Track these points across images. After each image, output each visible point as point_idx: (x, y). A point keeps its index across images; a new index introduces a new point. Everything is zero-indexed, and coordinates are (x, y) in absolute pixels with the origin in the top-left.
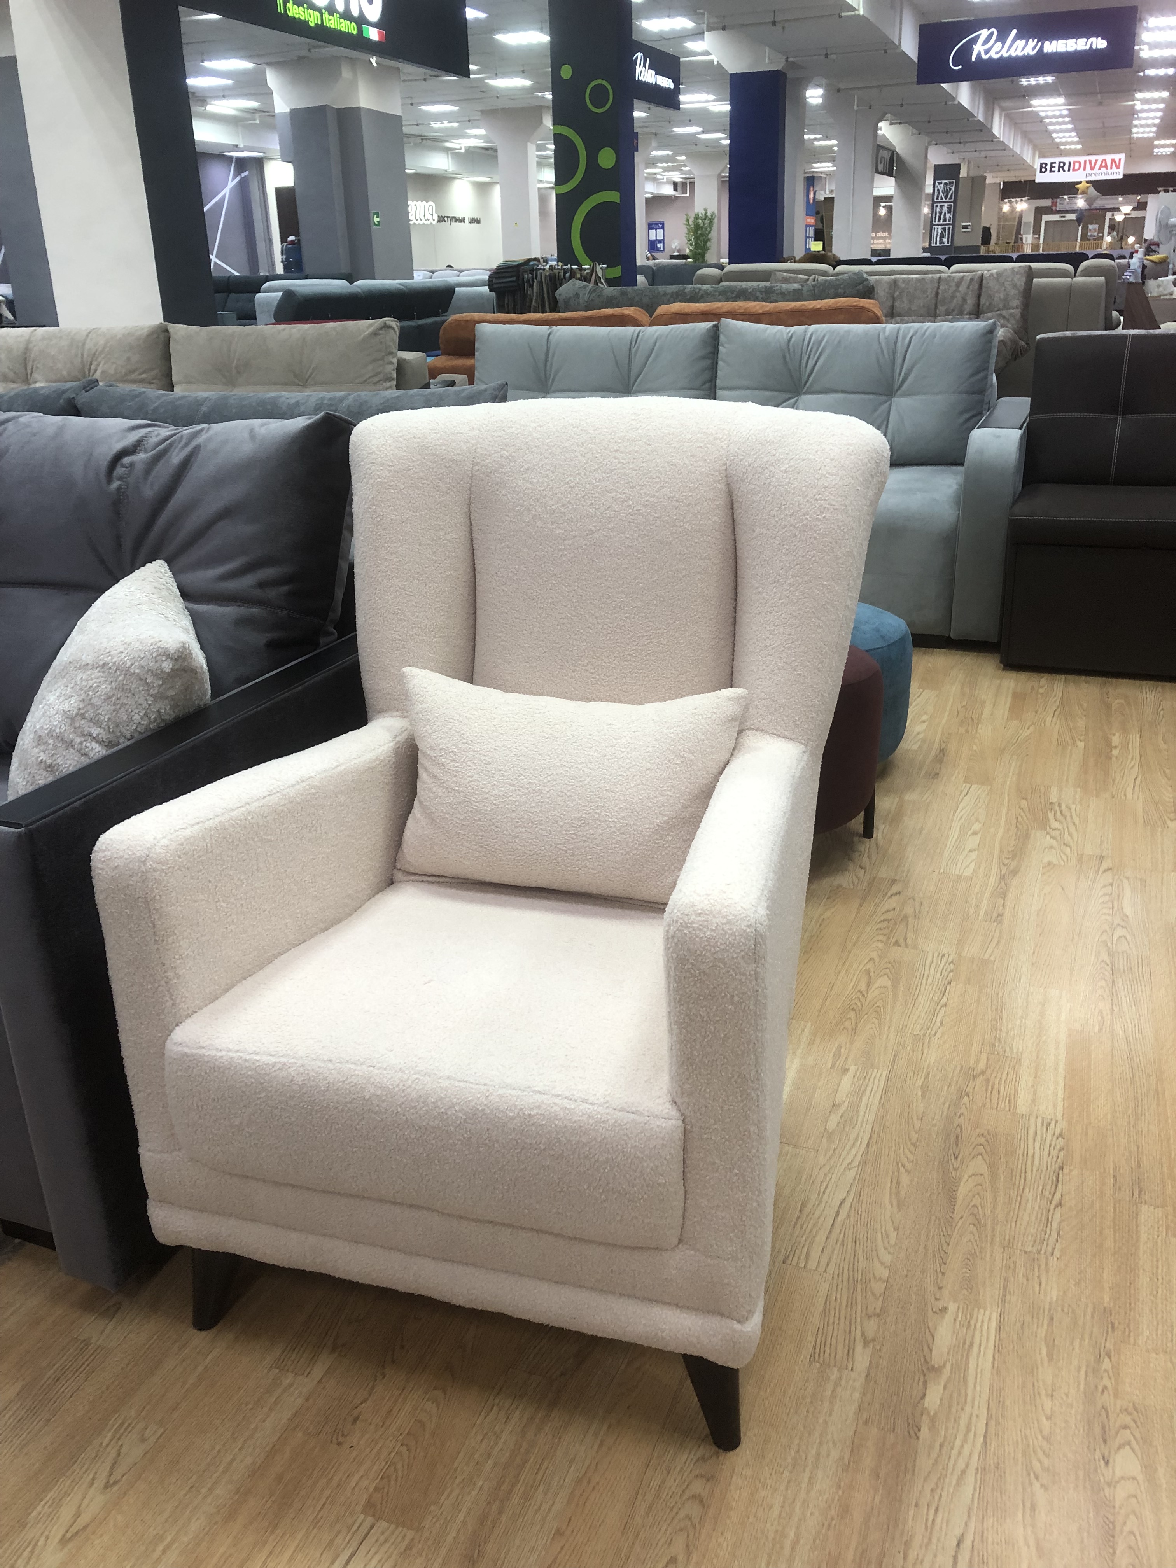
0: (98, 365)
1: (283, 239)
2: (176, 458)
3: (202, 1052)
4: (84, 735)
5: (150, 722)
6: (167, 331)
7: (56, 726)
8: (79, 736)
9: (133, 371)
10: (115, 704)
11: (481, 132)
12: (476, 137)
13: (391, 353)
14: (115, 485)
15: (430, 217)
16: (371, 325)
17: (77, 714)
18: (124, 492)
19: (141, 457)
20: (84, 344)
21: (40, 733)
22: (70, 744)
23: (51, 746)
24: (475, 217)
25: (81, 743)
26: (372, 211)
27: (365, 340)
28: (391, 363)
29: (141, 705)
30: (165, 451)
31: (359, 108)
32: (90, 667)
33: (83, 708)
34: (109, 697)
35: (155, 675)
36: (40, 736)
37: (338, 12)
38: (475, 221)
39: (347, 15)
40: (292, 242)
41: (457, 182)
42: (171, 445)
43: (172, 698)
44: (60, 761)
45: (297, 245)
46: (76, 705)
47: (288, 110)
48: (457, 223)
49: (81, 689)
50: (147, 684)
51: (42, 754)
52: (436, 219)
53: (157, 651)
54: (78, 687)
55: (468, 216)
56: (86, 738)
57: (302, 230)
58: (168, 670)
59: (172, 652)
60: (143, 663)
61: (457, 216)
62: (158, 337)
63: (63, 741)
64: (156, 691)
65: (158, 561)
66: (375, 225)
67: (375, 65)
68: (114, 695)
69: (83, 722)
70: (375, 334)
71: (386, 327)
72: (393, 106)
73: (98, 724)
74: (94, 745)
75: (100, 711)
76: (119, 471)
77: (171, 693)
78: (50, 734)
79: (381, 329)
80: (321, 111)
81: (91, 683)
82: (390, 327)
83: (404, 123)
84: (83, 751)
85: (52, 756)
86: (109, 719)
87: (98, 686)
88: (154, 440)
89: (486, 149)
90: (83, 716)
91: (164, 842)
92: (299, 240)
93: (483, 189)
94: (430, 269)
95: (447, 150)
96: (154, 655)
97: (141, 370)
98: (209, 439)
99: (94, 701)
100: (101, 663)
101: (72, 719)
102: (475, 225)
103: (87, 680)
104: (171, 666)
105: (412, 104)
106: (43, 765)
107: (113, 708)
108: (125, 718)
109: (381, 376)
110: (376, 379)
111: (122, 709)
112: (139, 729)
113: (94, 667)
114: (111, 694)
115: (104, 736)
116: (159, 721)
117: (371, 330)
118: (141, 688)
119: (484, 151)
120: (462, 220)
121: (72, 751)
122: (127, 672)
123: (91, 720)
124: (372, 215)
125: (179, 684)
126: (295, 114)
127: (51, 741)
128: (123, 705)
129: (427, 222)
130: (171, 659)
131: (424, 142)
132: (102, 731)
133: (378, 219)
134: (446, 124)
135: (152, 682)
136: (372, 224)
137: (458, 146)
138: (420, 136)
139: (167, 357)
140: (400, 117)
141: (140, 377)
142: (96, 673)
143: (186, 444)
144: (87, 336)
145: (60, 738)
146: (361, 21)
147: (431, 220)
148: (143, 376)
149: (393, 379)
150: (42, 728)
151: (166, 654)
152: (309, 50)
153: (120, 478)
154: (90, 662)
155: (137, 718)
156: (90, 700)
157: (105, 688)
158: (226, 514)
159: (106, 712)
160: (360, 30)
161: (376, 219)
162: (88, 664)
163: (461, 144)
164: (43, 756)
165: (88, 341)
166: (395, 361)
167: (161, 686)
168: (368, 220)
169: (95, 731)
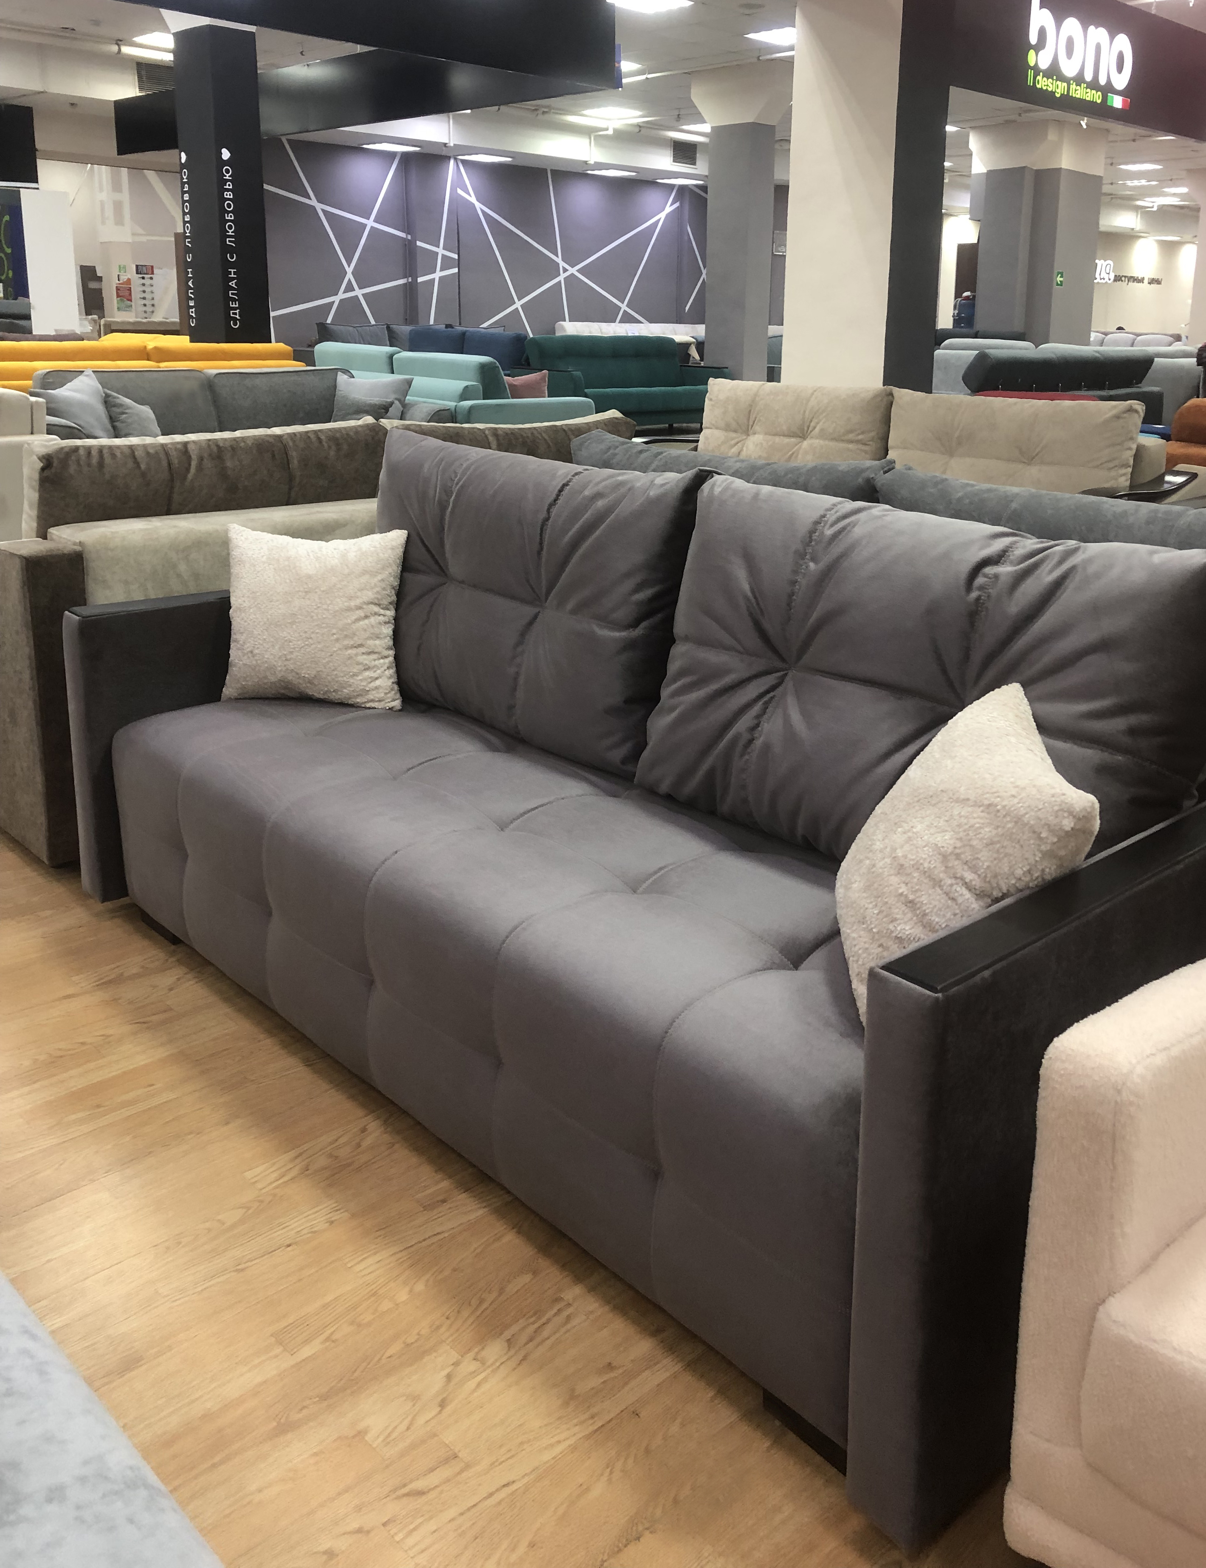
0: (818, 423)
1: (958, 294)
2: (1046, 576)
3: (1154, 1347)
4: (956, 878)
5: (1032, 880)
6: (891, 394)
7: (925, 859)
8: (951, 878)
9: (851, 431)
10: (998, 851)
11: (1184, 190)
12: (1174, 195)
13: (1132, 439)
14: (974, 595)
15: (1106, 277)
16: (1115, 407)
17: (951, 853)
18: (983, 604)
19: (1005, 570)
20: (808, 400)
21: (902, 861)
22: (937, 883)
23: (915, 880)
24: (1156, 277)
25: (951, 885)
26: (1056, 272)
27: (1107, 422)
28: (1130, 449)
29: (1026, 859)
30: (1035, 566)
31: (1059, 170)
32: (971, 803)
33: (960, 848)
34: (993, 843)
35: (1051, 831)
36: (902, 865)
37: (1085, 82)
38: (1152, 281)
39: (1094, 85)
40: (967, 298)
41: (1142, 240)
42: (1042, 561)
43: (1061, 858)
44: (925, 899)
45: (972, 300)
46: (952, 842)
47: (986, 172)
48: (1135, 284)
49: (959, 826)
50: (1041, 839)
51: (903, 885)
52: (1112, 278)
53: (1060, 805)
54: (955, 823)
55: (1148, 274)
56: (958, 880)
57: (980, 286)
58: (1068, 828)
59: (1078, 809)
60: (1040, 814)
61: (1135, 275)
62: (881, 400)
63: (930, 877)
64: (1048, 848)
65: (1014, 684)
66: (1058, 284)
67: (1085, 127)
68: (999, 842)
69: (956, 863)
70: (1117, 417)
71: (1131, 410)
72: (1096, 166)
73: (974, 869)
74: (965, 891)
75: (979, 856)
76: (980, 580)
77: (1062, 853)
78: (917, 866)
79: (1124, 412)
80: (1021, 171)
81: (972, 821)
82: (1136, 411)
83: (1104, 182)
84: (951, 895)
85: (916, 891)
86: (988, 867)
87: (980, 828)
88: (1019, 552)
89: (1181, 207)
90: (958, 856)
91: (1139, 1070)
92: (974, 297)
93: (1169, 249)
94: (1103, 330)
95: (1137, 208)
96: (1056, 808)
97: (859, 432)
98: (1089, 561)
99: (974, 843)
100: (986, 802)
101: (945, 857)
102: (1154, 286)
103: (967, 817)
104: (1072, 825)
105: (1112, 164)
106: (902, 898)
107: (995, 855)
108: (1006, 869)
109: (1116, 462)
110: (1111, 465)
111: (1006, 859)
112: (1017, 885)
113: (976, 804)
114: (996, 839)
115: (977, 883)
116: (1040, 880)
117: (1114, 412)
118: (1032, 842)
119: (1177, 210)
120: (1141, 281)
121: (939, 891)
122: (1018, 821)
123: (966, 863)
124: (1055, 274)
125: (1073, 844)
126: (990, 173)
127: (916, 875)
128: (1006, 855)
129: (1102, 281)
130: (1074, 817)
131: (1113, 200)
132: (976, 877)
133: (1061, 279)
134: (1143, 182)
135: (1047, 838)
136: (1055, 284)
137: (1150, 205)
138: (1111, 195)
139: (887, 421)
140: (1100, 178)
141: (857, 438)
142: (978, 812)
143: (1060, 562)
144: (813, 394)
145: (928, 874)
146: (1108, 89)
147: (1107, 280)
148: (860, 437)
149: (1130, 466)
150: (905, 857)
151: (1071, 813)
152: (1020, 115)
153: (981, 588)
154: (972, 798)
155: (1019, 872)
156: (970, 840)
157: (987, 832)
158: (1104, 646)
159: (985, 858)
160: (1105, 98)
161: (1059, 279)
162: (968, 800)
163: (1154, 203)
164: (903, 889)
165: (812, 399)
166: (1134, 446)
167: (1054, 843)
168: (1051, 279)
169: (969, 876)
